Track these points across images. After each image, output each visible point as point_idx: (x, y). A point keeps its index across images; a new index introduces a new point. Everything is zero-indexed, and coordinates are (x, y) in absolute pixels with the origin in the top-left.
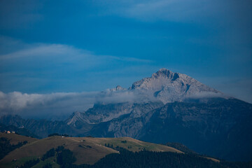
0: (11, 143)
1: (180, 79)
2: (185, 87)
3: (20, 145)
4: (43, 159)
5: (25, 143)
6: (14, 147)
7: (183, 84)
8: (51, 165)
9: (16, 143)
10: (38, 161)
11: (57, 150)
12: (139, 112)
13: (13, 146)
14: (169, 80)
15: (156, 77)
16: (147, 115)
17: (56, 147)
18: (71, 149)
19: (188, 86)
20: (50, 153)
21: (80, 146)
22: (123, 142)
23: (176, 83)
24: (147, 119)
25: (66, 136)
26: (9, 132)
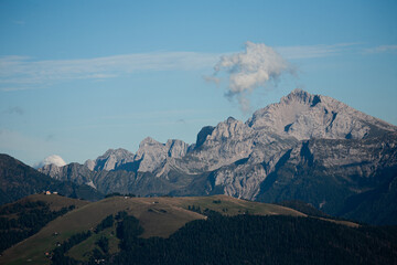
0: (52, 209)
1: (322, 104)
2: (330, 116)
3: (64, 211)
4: (96, 232)
5: (72, 208)
6: (56, 214)
7: (327, 112)
8: (107, 240)
9: (58, 209)
10: (89, 234)
11: (117, 218)
12: (262, 155)
13: (54, 213)
14: (306, 106)
15: (287, 102)
16: (272, 159)
17: (115, 214)
18: (137, 216)
19: (335, 115)
20: (107, 223)
21: (150, 210)
22: (216, 202)
23: (317, 110)
24: (272, 165)
25: (131, 196)
26: (48, 193)
